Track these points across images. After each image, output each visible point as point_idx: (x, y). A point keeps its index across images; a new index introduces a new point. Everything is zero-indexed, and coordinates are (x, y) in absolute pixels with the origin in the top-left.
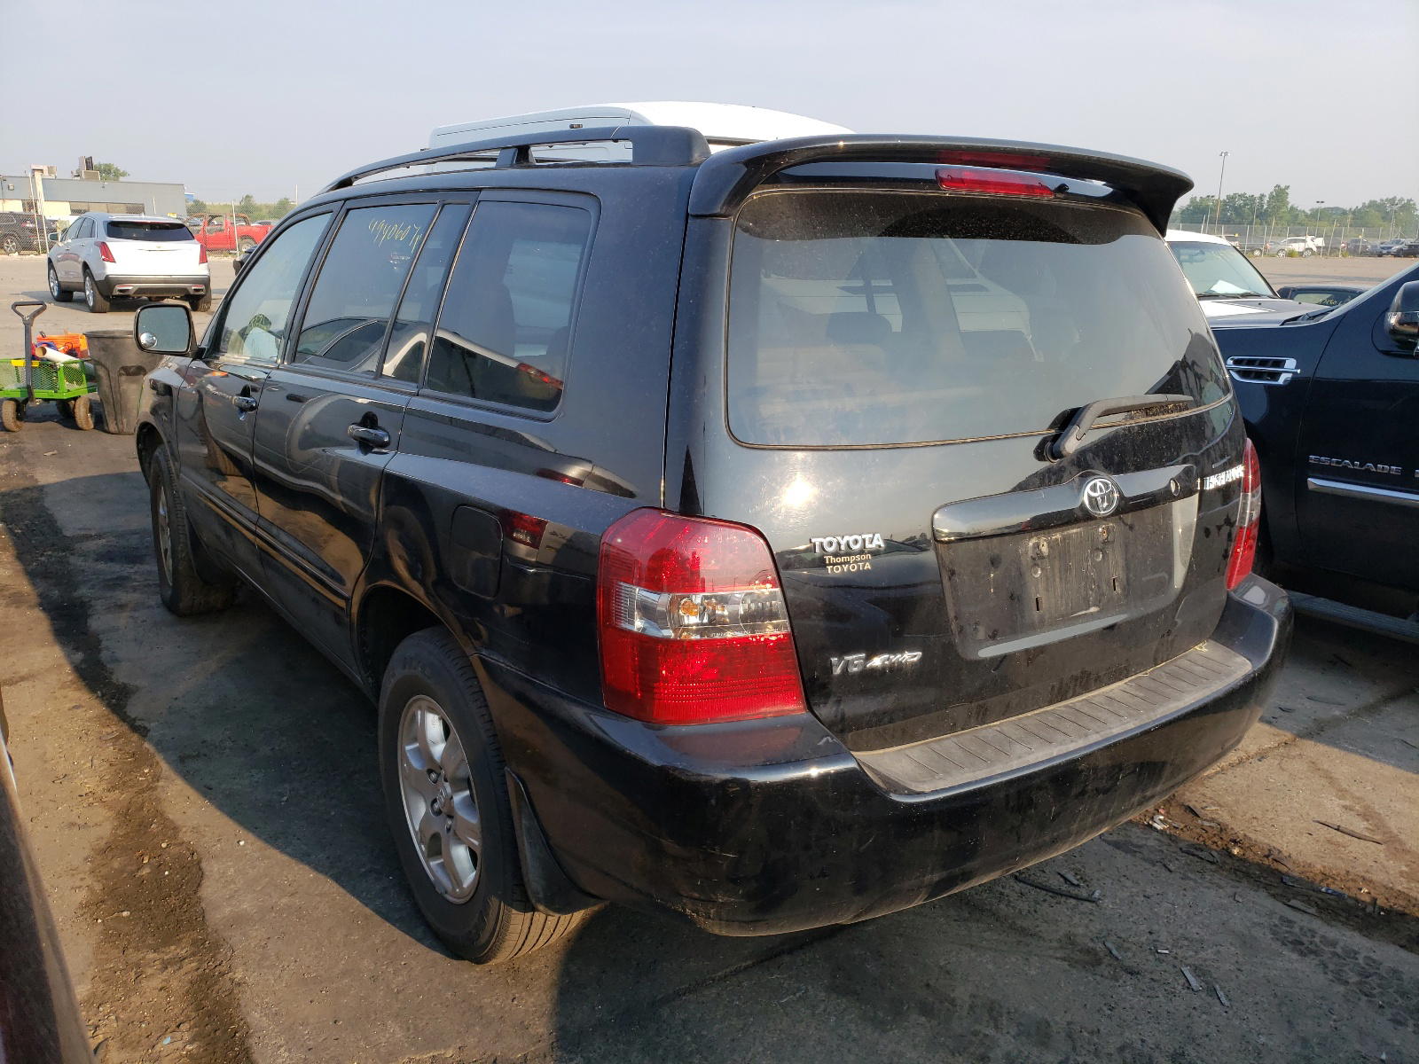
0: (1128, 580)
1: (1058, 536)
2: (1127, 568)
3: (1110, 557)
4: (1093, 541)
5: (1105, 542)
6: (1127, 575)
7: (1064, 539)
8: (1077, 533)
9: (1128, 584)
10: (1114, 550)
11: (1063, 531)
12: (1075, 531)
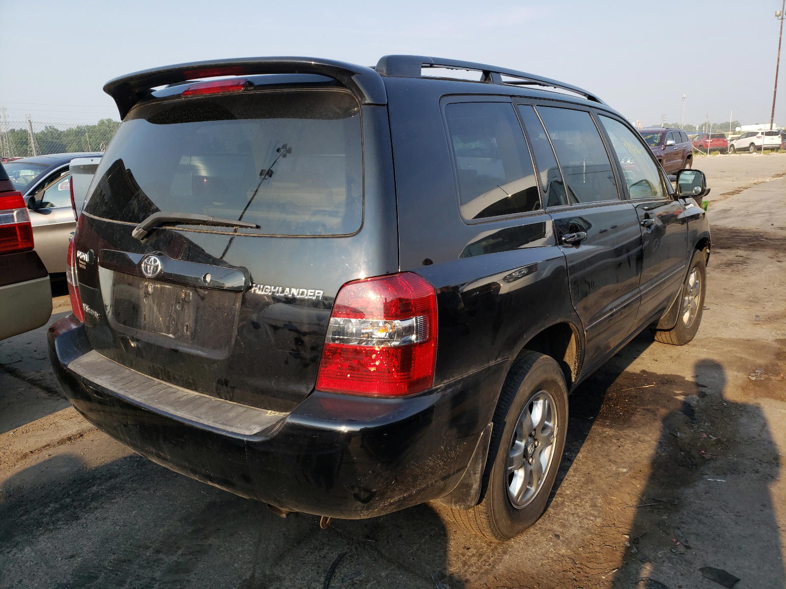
0: (195, 329)
1: (159, 286)
2: (196, 321)
3: (186, 311)
4: (177, 297)
5: (184, 300)
6: (196, 326)
7: (162, 288)
8: (168, 288)
9: (195, 332)
10: (189, 308)
11: (162, 284)
12: (168, 287)
